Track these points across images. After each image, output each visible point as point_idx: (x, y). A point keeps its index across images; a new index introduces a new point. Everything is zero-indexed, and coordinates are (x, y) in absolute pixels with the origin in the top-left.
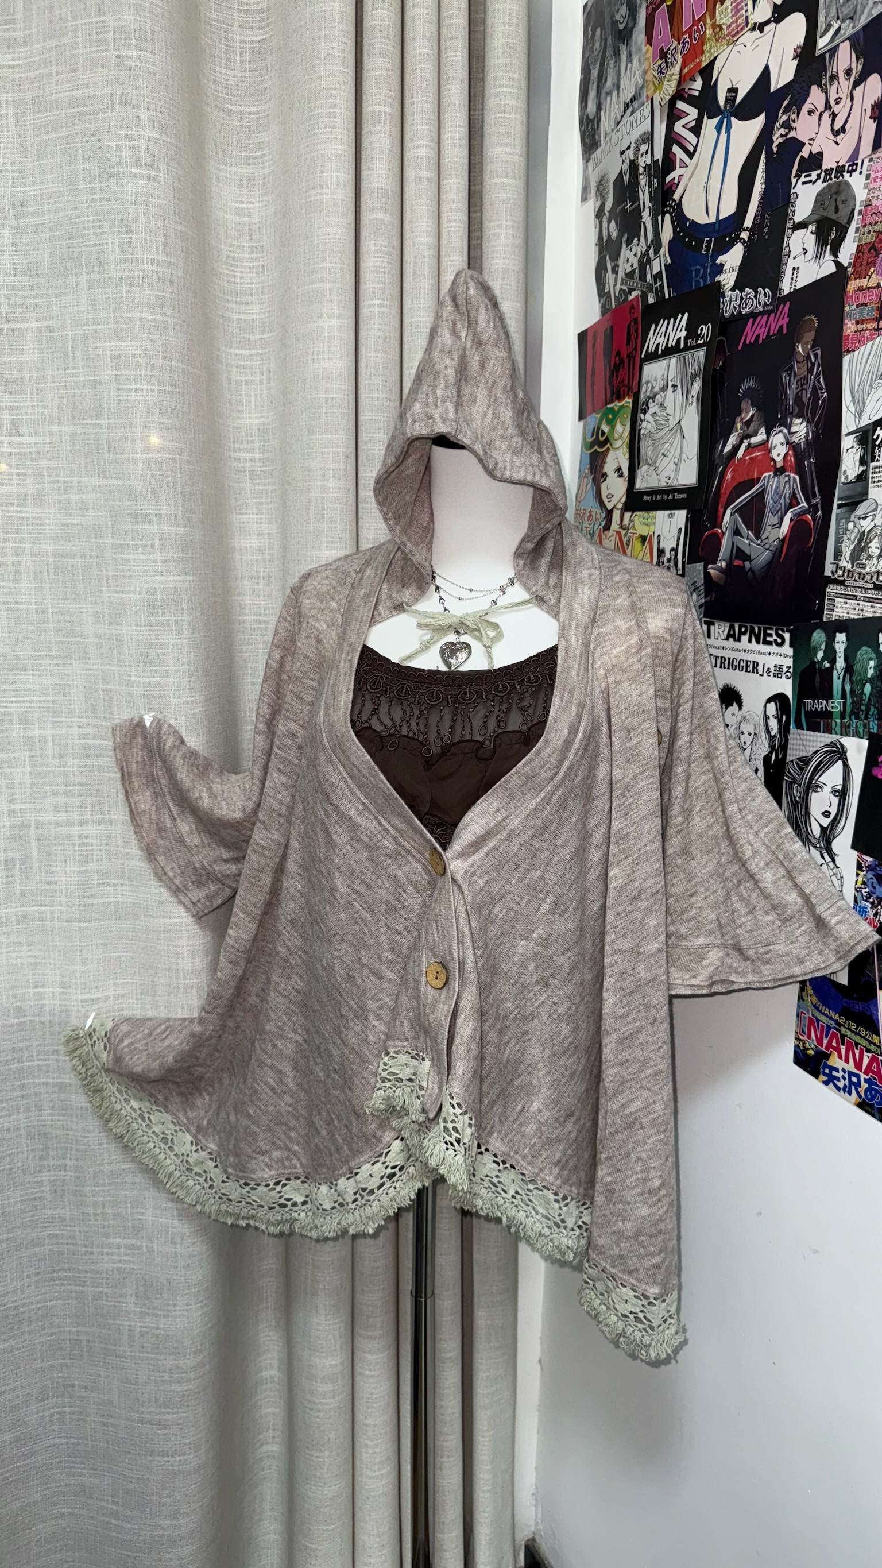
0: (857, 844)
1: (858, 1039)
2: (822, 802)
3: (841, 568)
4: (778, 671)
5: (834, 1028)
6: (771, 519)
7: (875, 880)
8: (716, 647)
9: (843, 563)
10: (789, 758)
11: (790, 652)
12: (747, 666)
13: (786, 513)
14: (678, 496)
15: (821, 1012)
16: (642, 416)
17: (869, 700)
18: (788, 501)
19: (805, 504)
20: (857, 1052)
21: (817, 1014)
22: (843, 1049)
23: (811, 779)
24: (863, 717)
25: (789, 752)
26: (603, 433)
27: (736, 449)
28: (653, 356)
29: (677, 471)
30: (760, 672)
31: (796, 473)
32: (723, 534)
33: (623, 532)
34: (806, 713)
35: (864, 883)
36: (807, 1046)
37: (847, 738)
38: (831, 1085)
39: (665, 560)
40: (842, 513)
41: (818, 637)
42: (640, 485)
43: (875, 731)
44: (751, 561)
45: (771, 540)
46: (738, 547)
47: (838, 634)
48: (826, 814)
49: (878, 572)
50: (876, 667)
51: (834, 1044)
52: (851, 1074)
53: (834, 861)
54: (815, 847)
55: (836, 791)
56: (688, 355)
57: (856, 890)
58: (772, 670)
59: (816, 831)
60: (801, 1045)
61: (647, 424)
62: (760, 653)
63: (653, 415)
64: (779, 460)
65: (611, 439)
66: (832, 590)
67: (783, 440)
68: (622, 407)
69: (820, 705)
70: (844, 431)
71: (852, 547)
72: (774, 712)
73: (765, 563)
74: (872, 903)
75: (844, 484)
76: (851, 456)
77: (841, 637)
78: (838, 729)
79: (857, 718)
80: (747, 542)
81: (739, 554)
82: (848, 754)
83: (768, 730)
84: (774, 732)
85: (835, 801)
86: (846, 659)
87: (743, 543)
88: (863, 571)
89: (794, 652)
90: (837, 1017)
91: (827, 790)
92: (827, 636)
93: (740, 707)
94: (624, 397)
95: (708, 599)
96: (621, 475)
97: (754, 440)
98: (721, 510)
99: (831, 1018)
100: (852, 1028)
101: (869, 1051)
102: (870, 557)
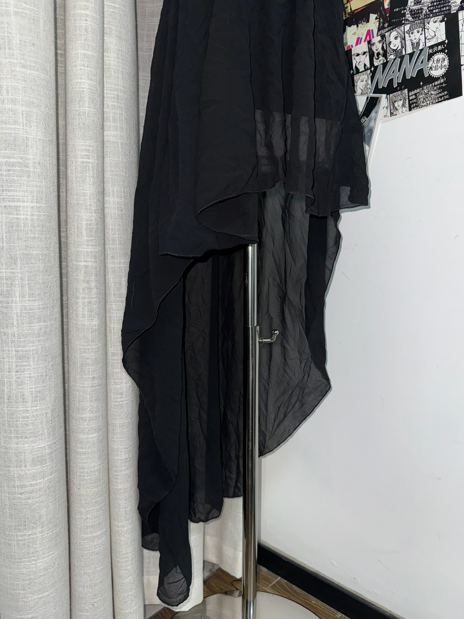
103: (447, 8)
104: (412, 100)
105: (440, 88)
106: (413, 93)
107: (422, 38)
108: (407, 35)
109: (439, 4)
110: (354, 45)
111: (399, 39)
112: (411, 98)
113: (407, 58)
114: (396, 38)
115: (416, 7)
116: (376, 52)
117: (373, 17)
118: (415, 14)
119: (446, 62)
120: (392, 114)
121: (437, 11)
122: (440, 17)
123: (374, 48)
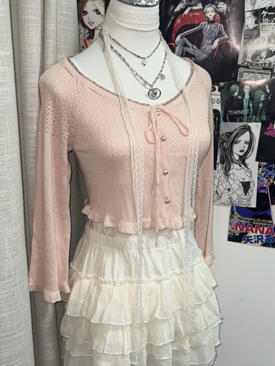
0: (258, 159)
1: (261, 224)
2: (239, 147)
3: (246, 62)
4: (213, 101)
5: (250, 223)
6: (206, 41)
7: (268, 170)
9: (248, 60)
10: (220, 133)
11: (219, 93)
13: (216, 39)
15: (243, 220)
17: (262, 109)
18: (216, 34)
19: (226, 36)
20: (261, 229)
21: (240, 220)
22: (254, 229)
23: (234, 140)
24: (259, 115)
25: (220, 131)
27: (183, 10)
31: (221, 24)
32: (176, 46)
34: (229, 116)
35: (262, 172)
36: (236, 233)
38: (248, 243)
40: (246, 41)
41: (234, 87)
43: (265, 119)
44: (195, 58)
45: (207, 49)
46: (186, 52)
48: (241, 151)
49: (265, 64)
50: (264, 97)
51: (250, 228)
52: (258, 236)
53: (247, 167)
54: (236, 163)
55: (247, 142)
57: (258, 175)
59: (237, 157)
60: (232, 234)
64: (211, 18)
66: (241, 70)
67: (213, 10)
69: (236, 112)
70: (246, 10)
71: (252, 54)
74: (267, 178)
75: (247, 30)
76: (250, 20)
77: (247, 87)
78: (246, 120)
79: (256, 115)
82: (252, 129)
85: (247, 146)
86: (250, 95)
88: (258, 63)
89: (221, 93)
90: (251, 219)
91: (242, 143)
92: (240, 87)
97: (194, 8)
98: (174, 36)
99: (248, 220)
100: (259, 221)
101: (266, 226)
102: (261, 58)
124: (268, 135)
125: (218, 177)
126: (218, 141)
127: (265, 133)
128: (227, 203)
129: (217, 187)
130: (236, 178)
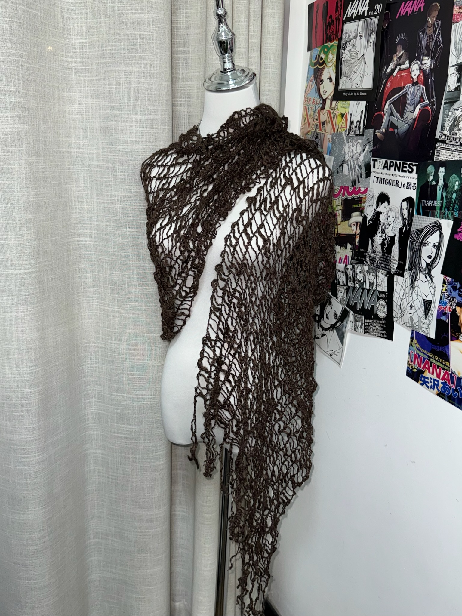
0: (444, 272)
1: (439, 364)
2: (427, 251)
4: (409, 186)
5: (427, 359)
6: (409, 108)
7: (452, 289)
8: (377, 173)
10: (412, 229)
11: (416, 176)
12: (393, 183)
13: (417, 105)
14: (362, 94)
15: (421, 351)
16: (343, 51)
17: (455, 201)
18: (418, 99)
19: (427, 101)
20: (438, 370)
21: (418, 352)
22: (431, 369)
23: (423, 239)
24: (451, 209)
25: (412, 226)
26: (322, 59)
27: (393, 71)
28: (350, 20)
29: (362, 81)
30: (400, 186)
31: (424, 85)
32: (384, 114)
33: (332, 111)
34: (423, 207)
35: (446, 290)
36: (413, 367)
37: (443, 220)
38: (425, 385)
39: (354, 127)
40: (446, 107)
41: (431, 169)
42: (341, 87)
44: (398, 129)
45: (409, 119)
46: (391, 122)
47: (441, 168)
48: (429, 257)
50: (459, 185)
51: (427, 366)
52: (434, 380)
53: (432, 280)
54: (423, 273)
55: (435, 246)
56: (369, 20)
58: (406, 185)
59: (424, 265)
60: (410, 367)
61: (346, 55)
62: (400, 176)
63: (348, 51)
64: (415, 78)
65: (326, 61)
66: (439, 145)
67: (418, 67)
68: (333, 45)
69: (429, 203)
70: (450, 65)
71: (450, 124)
72: (406, 206)
73: (405, 130)
75: (448, 92)
77: (442, 169)
78: (438, 215)
79: (448, 210)
80: (396, 119)
81: (392, 125)
82: (443, 228)
83: (402, 215)
84: (406, 216)
85: (434, 250)
86: (445, 180)
87: (394, 119)
88: (456, 137)
89: (418, 176)
90: (429, 354)
91: (431, 245)
92: (435, 169)
93: (389, 203)
94: (334, 41)
95: (375, 148)
96: (331, 81)
97: (402, 67)
98: (384, 102)
99: (426, 354)
100: (436, 359)
101: (444, 369)
102: (459, 130)
103: (389, 267)
104: (366, 326)
105: (382, 327)
106: (366, 321)
107: (375, 280)
108: (366, 274)
109: (385, 261)
110: (338, 261)
111: (362, 275)
112: (366, 324)
113: (366, 291)
114: (360, 272)
115: (372, 255)
116: (349, 276)
117: (349, 246)
118: (372, 260)
119: (385, 310)
120: (355, 329)
121: (384, 266)
122: (385, 272)
123: (348, 272)
124: (458, 239)
125: (404, 287)
126: (408, 240)
127: (456, 236)
128: (408, 325)
129: (402, 300)
130: (419, 294)
